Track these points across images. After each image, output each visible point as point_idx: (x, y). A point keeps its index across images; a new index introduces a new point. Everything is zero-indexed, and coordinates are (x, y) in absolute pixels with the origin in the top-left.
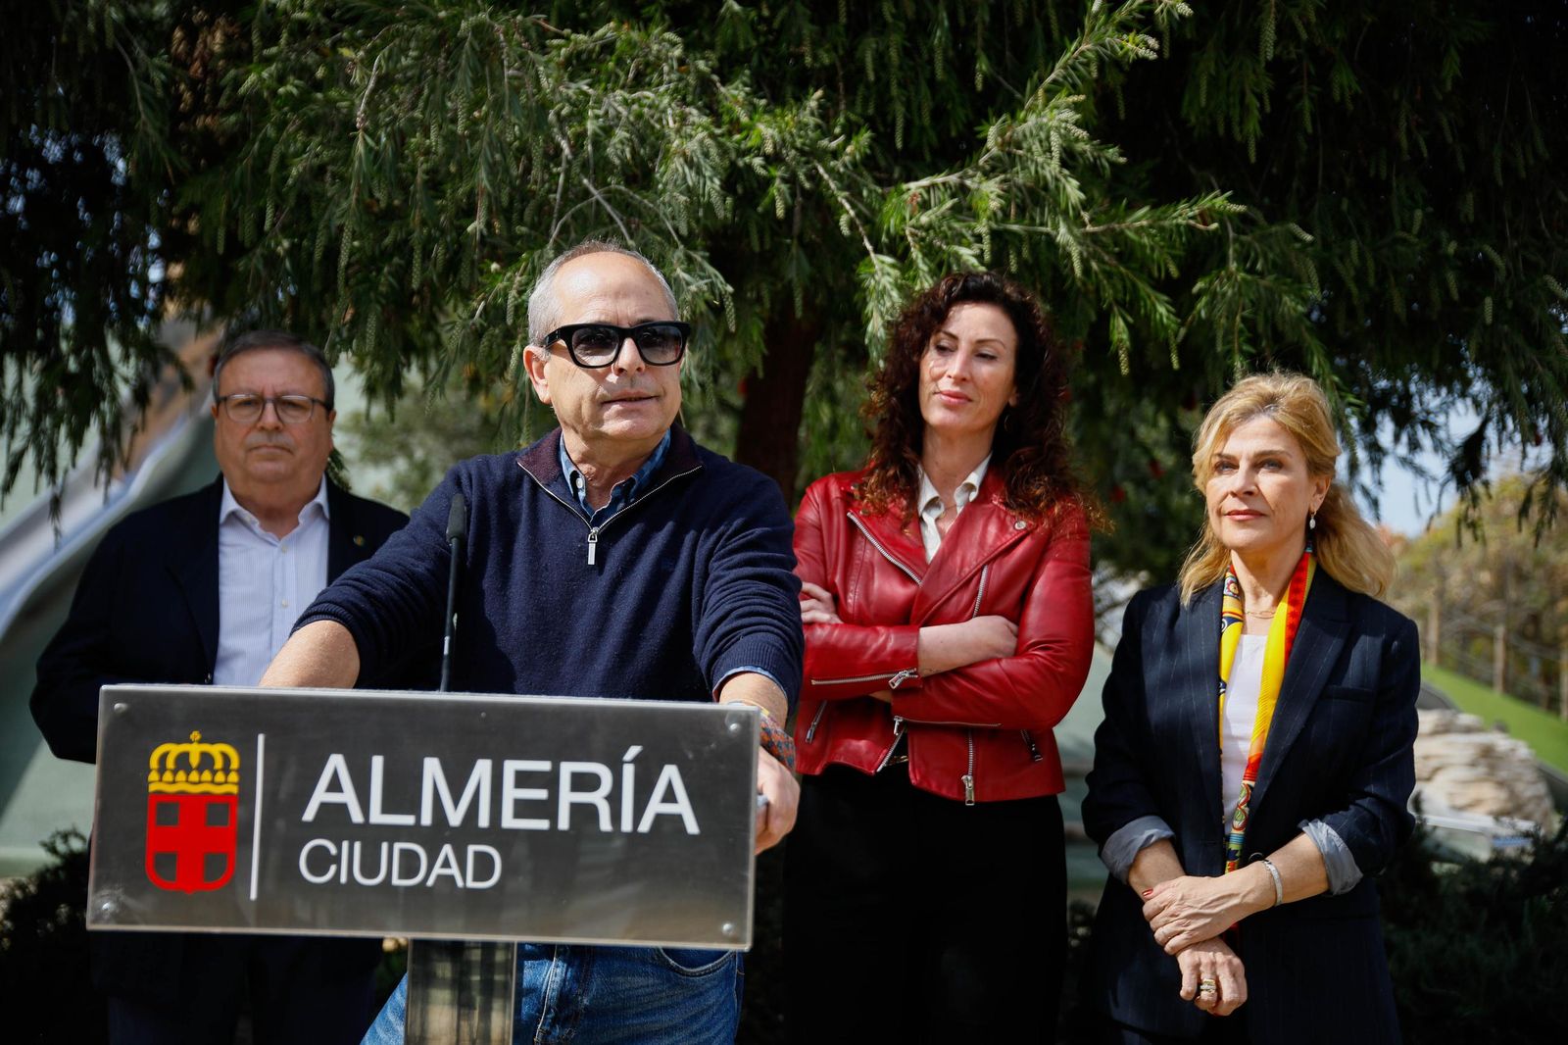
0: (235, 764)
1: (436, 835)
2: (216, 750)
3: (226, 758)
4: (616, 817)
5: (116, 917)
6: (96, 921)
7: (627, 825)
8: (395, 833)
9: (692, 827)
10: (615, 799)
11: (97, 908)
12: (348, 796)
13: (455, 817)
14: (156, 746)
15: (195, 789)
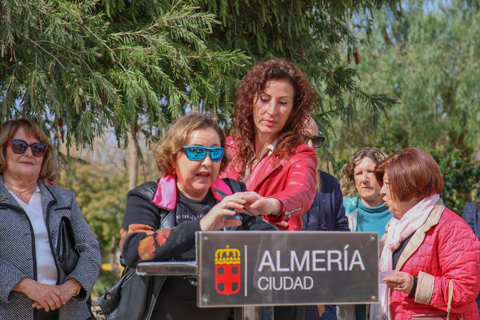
0: (239, 255)
1: (295, 274)
2: (234, 251)
3: (236, 253)
4: (343, 266)
5: (208, 303)
6: (201, 305)
7: (346, 269)
8: (284, 274)
9: (363, 268)
10: (342, 261)
11: (202, 301)
12: (271, 263)
13: (300, 269)
14: (217, 250)
15: (228, 263)
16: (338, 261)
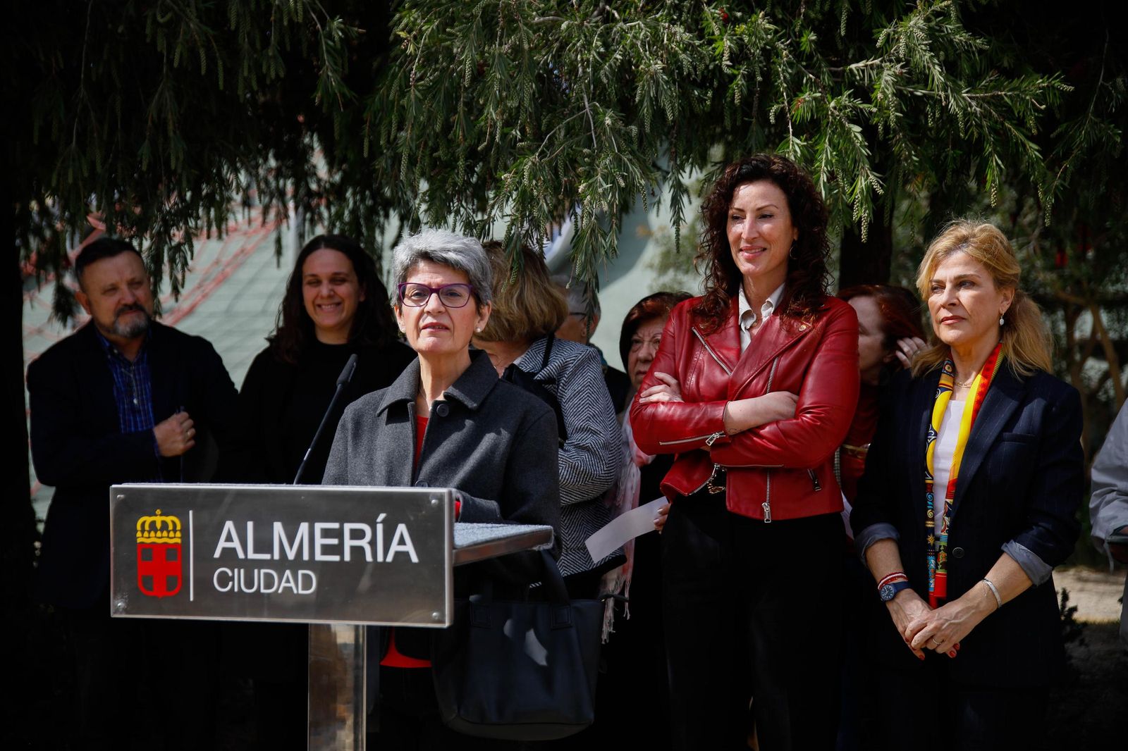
0: (179, 527)
1: (282, 564)
2: (169, 519)
3: (174, 523)
4: (374, 553)
5: (126, 611)
6: (115, 613)
7: (380, 558)
8: (261, 564)
9: (415, 559)
10: (373, 543)
11: (116, 606)
12: (236, 544)
13: (291, 555)
14: (139, 518)
15: (160, 541)
16: (364, 543)
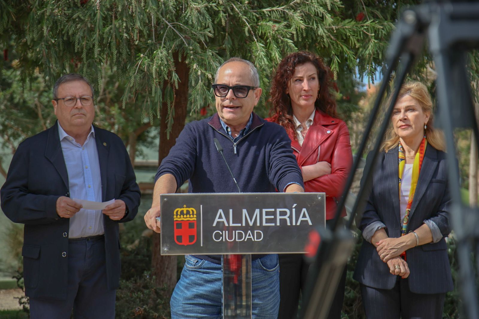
0: (195, 213)
1: (247, 228)
2: (190, 209)
3: (192, 211)
4: (291, 222)
5: (168, 252)
6: (163, 253)
7: (294, 224)
8: (236, 228)
9: (310, 224)
10: (291, 217)
11: (163, 250)
12: (224, 219)
13: (251, 224)
14: (175, 209)
15: (186, 220)
